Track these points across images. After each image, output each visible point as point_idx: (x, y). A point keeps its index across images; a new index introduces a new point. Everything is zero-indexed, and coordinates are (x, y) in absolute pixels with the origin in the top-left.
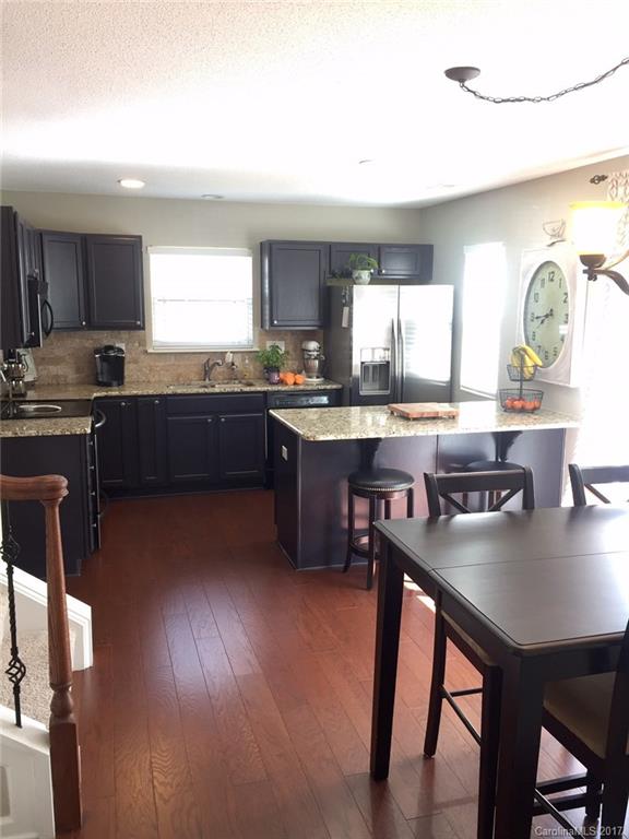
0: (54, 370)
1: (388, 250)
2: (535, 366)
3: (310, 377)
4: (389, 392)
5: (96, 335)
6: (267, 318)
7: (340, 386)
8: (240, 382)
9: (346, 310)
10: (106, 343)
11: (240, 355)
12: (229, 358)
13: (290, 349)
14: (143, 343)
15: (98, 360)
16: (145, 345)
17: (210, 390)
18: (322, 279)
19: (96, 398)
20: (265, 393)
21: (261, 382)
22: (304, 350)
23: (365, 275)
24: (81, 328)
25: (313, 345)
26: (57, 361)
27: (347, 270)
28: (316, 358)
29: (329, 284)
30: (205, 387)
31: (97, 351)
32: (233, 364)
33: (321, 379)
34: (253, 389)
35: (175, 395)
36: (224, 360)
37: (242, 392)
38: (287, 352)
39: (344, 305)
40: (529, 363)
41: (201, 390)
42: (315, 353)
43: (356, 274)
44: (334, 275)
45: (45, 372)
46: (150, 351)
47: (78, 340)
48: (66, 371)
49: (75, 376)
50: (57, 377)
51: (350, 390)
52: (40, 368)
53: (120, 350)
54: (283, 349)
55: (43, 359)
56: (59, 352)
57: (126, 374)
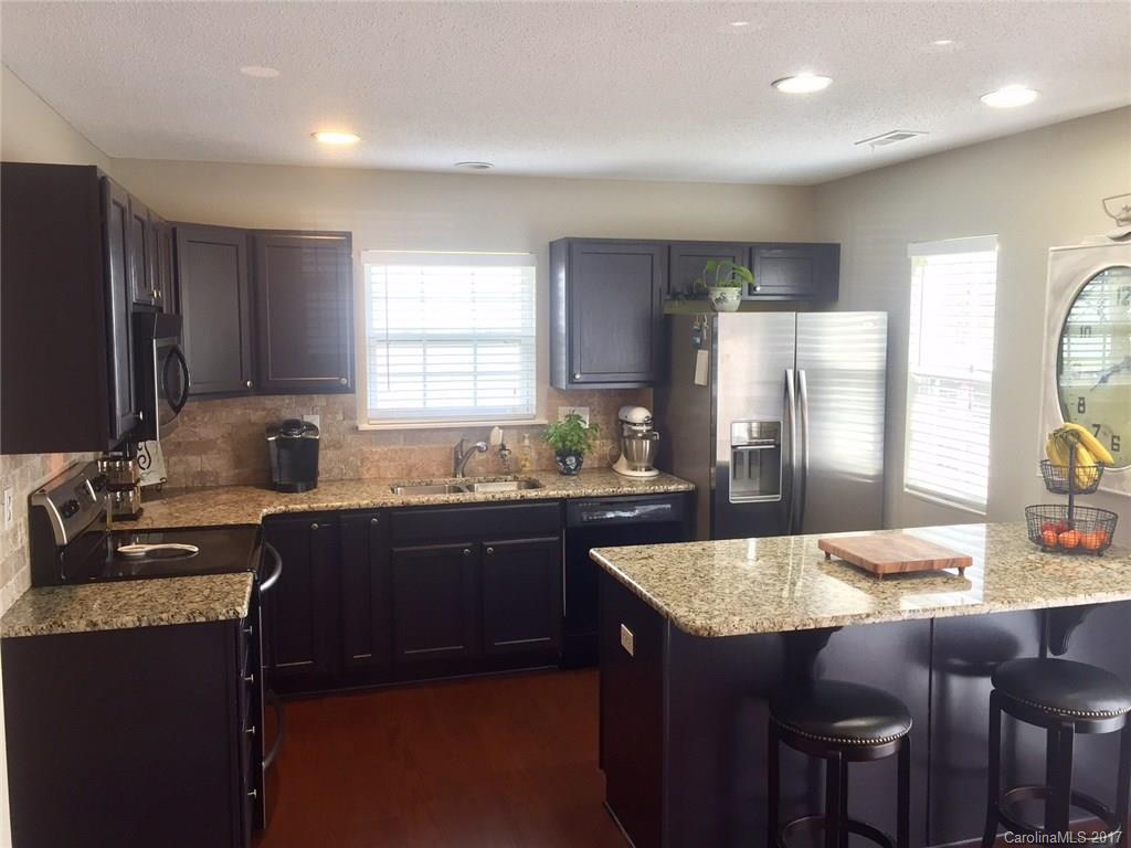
0: (196, 462)
1: (765, 253)
2: (1101, 464)
3: (635, 469)
4: (780, 496)
5: (270, 402)
6: (563, 367)
7: (692, 486)
8: (515, 479)
9: (703, 355)
10: (287, 415)
11: (514, 432)
12: (497, 437)
13: (599, 419)
14: (351, 414)
15: (273, 446)
16: (353, 418)
17: (465, 497)
18: (656, 302)
19: (267, 518)
20: (563, 501)
21: (553, 478)
22: (623, 422)
23: (733, 295)
24: (242, 392)
25: (639, 415)
26: (202, 447)
27: (699, 285)
28: (644, 437)
29: (667, 311)
30: (458, 490)
31: (271, 429)
32: (503, 447)
33: (653, 473)
34: (541, 494)
35: (407, 508)
36: (487, 440)
37: (524, 500)
38: (594, 426)
39: (699, 347)
40: (1087, 459)
41: (453, 498)
42: (644, 428)
43: (716, 294)
44: (675, 296)
45: (180, 469)
46: (363, 426)
47: (239, 412)
48: (216, 463)
49: (232, 473)
50: (202, 474)
51: (713, 492)
52: (174, 459)
53: (312, 427)
54: (587, 419)
55: (179, 444)
56: (207, 431)
57: (320, 467)
